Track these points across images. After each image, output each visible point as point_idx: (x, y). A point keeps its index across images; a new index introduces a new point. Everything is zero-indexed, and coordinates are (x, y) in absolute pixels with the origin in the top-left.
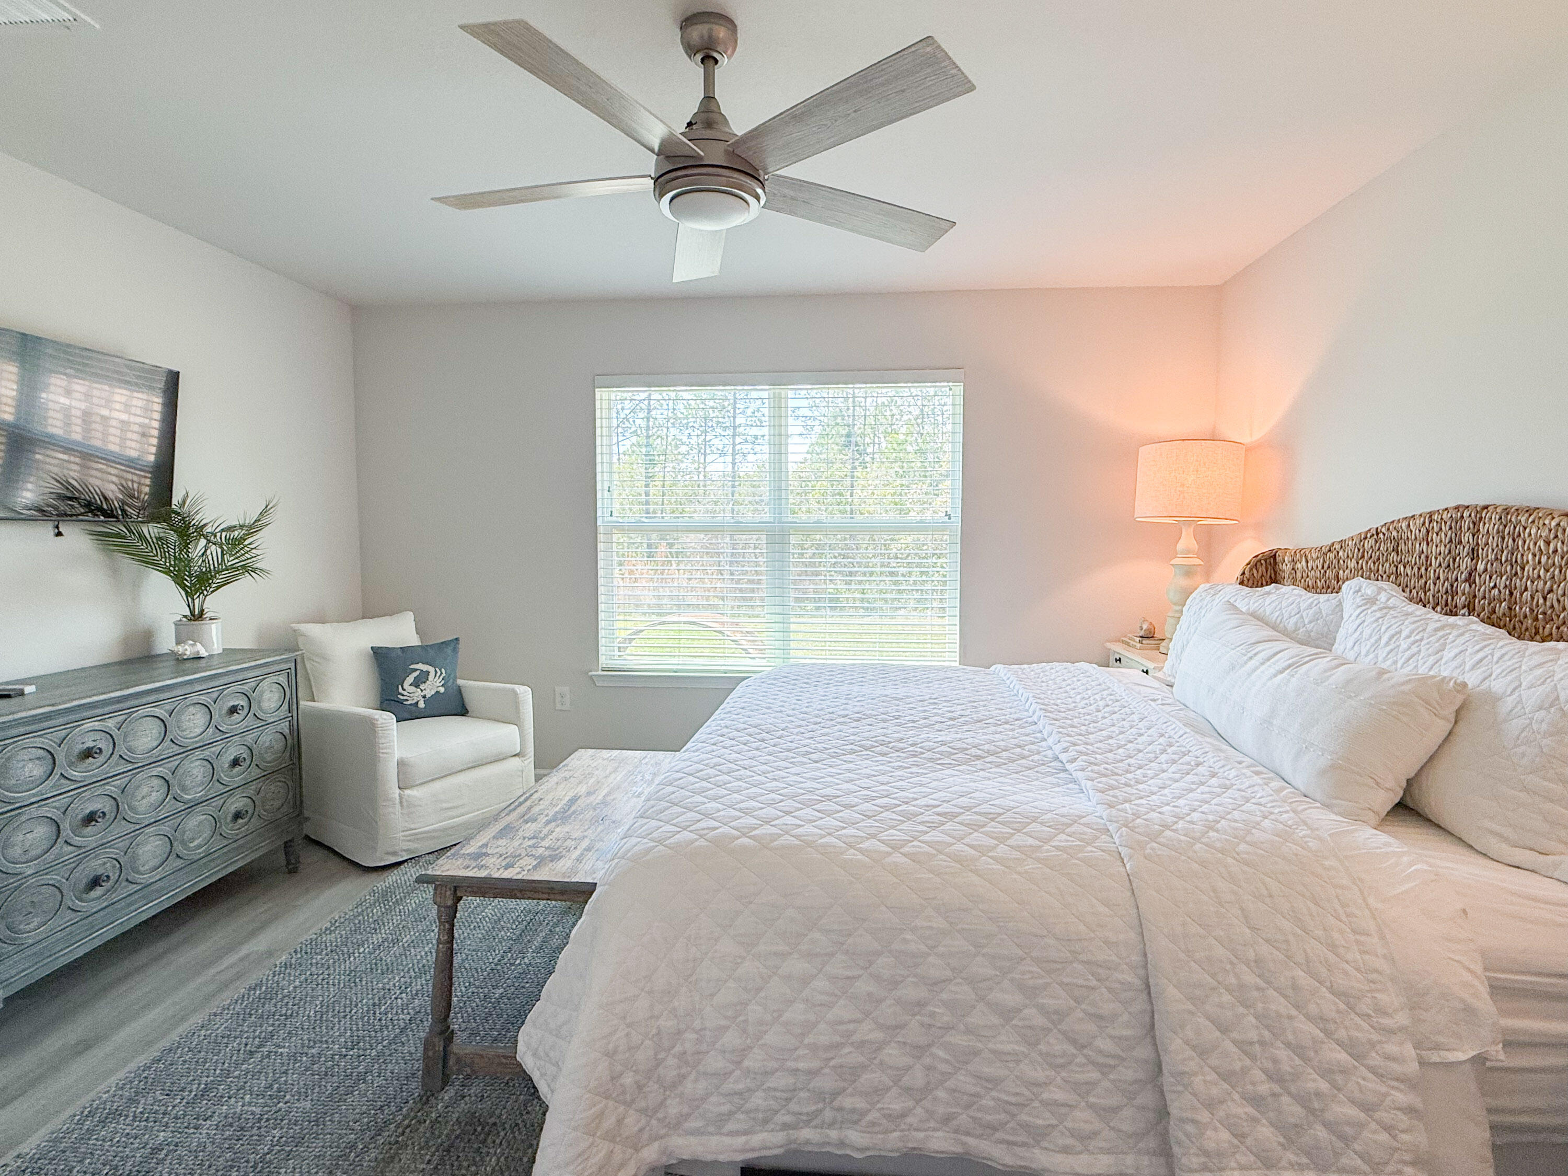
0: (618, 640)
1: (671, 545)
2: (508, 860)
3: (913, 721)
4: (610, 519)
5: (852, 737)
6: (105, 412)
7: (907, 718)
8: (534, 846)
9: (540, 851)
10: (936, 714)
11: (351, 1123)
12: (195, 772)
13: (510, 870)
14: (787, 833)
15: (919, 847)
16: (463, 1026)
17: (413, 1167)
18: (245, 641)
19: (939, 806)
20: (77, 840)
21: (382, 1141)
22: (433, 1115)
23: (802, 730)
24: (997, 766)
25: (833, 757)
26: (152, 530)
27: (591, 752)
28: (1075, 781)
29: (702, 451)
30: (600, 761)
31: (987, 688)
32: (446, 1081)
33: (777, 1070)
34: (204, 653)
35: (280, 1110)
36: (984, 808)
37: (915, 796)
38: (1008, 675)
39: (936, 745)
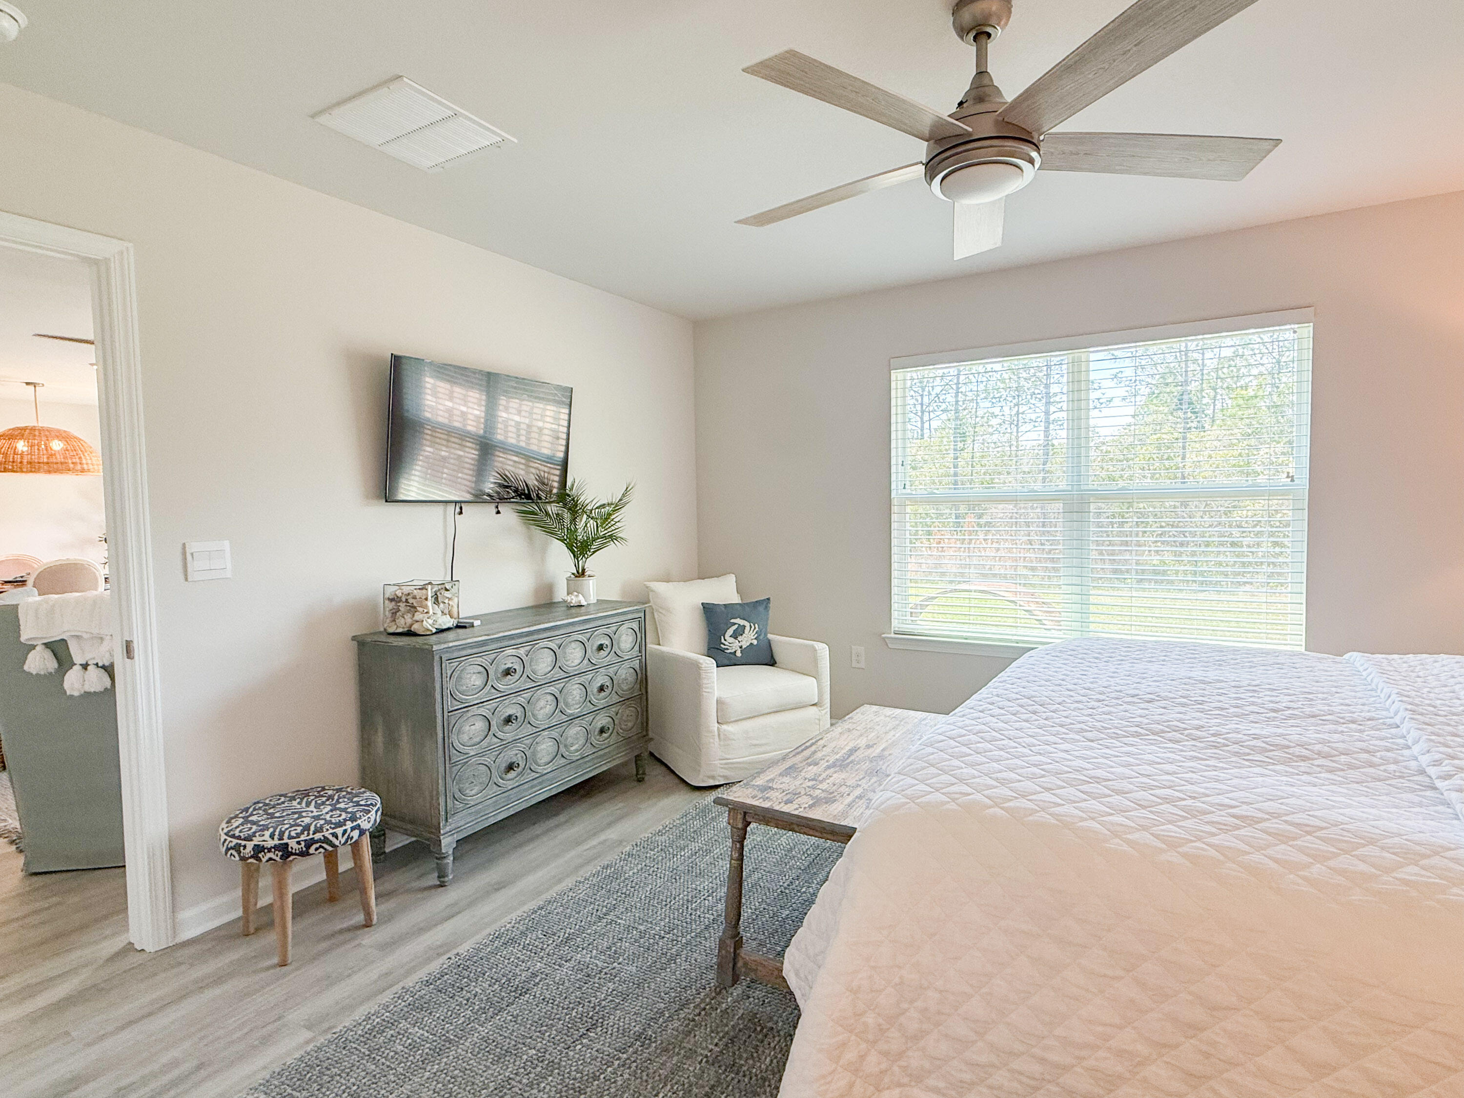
0: (910, 606)
1: (980, 516)
2: (788, 796)
3: (1222, 709)
4: (904, 491)
5: (1139, 719)
6: (540, 424)
7: (1213, 705)
8: (813, 788)
9: (818, 792)
10: (1253, 704)
11: (662, 994)
12: (575, 692)
13: (789, 805)
14: (1043, 810)
15: (1202, 849)
16: (755, 936)
17: (704, 1045)
18: (614, 595)
19: (1238, 807)
20: (500, 734)
21: (683, 1015)
22: (724, 1005)
23: (1080, 706)
24: (1330, 772)
25: (1112, 738)
26: (552, 509)
27: (875, 708)
28: (1448, 805)
29: (1015, 423)
30: (882, 717)
31: (1333, 678)
32: (735, 980)
33: (1023, 1054)
34: (584, 603)
35: (614, 968)
36: (1298, 818)
37: (1207, 792)
38: (1366, 666)
39: (1246, 738)
